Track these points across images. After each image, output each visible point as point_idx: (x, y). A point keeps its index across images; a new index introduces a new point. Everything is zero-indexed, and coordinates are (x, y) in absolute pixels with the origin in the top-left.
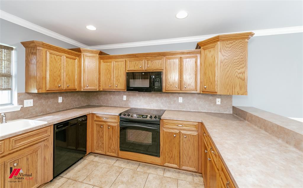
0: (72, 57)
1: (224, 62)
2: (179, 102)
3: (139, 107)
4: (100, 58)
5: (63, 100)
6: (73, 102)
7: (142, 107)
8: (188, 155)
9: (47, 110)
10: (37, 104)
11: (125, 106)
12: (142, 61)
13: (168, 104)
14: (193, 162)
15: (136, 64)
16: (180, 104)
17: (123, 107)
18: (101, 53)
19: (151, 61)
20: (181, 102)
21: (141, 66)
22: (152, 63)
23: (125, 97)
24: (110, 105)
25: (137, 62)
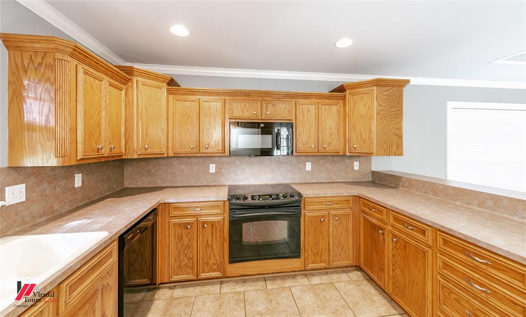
0: (117, 83)
1: (381, 114)
2: (307, 169)
3: (241, 183)
4: (169, 92)
5: (83, 182)
6: (100, 185)
7: (246, 183)
8: (340, 244)
9: (54, 208)
10: (34, 195)
11: (214, 184)
12: (257, 103)
13: (289, 174)
14: (346, 252)
15: (247, 108)
16: (308, 172)
17: (209, 186)
18: (172, 82)
19: (273, 105)
20: (310, 169)
21: (255, 113)
22: (274, 108)
23: (212, 167)
24: (179, 185)
25: (248, 104)
